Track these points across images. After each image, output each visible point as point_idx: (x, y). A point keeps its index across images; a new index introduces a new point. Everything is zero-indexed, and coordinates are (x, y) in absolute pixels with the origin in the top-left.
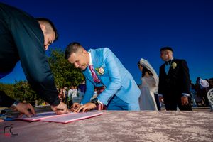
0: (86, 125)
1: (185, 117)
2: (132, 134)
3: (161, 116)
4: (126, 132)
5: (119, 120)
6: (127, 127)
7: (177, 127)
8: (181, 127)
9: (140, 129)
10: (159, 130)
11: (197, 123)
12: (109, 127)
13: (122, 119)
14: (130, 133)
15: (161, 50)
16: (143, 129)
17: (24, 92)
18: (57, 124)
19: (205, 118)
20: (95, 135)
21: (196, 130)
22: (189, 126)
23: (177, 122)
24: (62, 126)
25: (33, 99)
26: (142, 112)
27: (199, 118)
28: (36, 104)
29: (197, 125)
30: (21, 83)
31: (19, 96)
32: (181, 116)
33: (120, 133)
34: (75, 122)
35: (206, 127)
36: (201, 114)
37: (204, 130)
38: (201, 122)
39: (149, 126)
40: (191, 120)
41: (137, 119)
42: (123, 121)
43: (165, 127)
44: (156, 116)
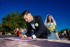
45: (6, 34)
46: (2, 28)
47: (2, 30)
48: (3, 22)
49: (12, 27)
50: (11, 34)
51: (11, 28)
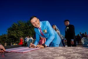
1: (73, 49)
3: (63, 49)
4: (48, 56)
5: (46, 51)
6: (49, 54)
7: (69, 54)
8: (71, 53)
9: (54, 55)
10: (62, 55)
11: (77, 52)
12: (41, 54)
13: (47, 51)
14: (50, 56)
15: (64, 21)
16: (55, 55)
17: (6, 39)
18: (20, 53)
19: (80, 50)
20: (35, 58)
21: (77, 55)
22: (74, 53)
23: (70, 51)
24: (22, 54)
25: (10, 42)
27: (78, 50)
28: (11, 44)
29: (77, 53)
30: (5, 35)
31: (3, 41)
32: (71, 49)
33: (46, 57)
34: (28, 52)
35: (80, 54)
36: (79, 48)
37: (80, 55)
38: (79, 51)
39: (58, 53)
40: (75, 50)
41: (54, 50)
42: (48, 52)
43: (65, 54)
44: (61, 49)
45: (12, 44)
46: (8, 38)
51: (17, 38)
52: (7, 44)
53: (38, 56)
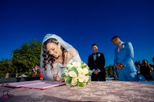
0: (59, 91)
2: (94, 96)
4: (89, 95)
6: (89, 92)
8: (102, 95)
11: (113, 91)
17: (8, 67)
22: (108, 94)
23: (101, 91)
25: (15, 72)
26: (93, 82)
28: (17, 76)
33: (85, 96)
34: (50, 88)
47: (11, 69)
48: (15, 57)
49: (29, 65)
50: (26, 76)
52: (9, 75)
53: (71, 96)
